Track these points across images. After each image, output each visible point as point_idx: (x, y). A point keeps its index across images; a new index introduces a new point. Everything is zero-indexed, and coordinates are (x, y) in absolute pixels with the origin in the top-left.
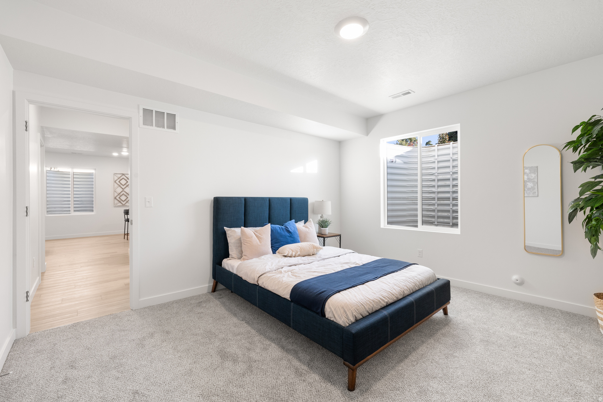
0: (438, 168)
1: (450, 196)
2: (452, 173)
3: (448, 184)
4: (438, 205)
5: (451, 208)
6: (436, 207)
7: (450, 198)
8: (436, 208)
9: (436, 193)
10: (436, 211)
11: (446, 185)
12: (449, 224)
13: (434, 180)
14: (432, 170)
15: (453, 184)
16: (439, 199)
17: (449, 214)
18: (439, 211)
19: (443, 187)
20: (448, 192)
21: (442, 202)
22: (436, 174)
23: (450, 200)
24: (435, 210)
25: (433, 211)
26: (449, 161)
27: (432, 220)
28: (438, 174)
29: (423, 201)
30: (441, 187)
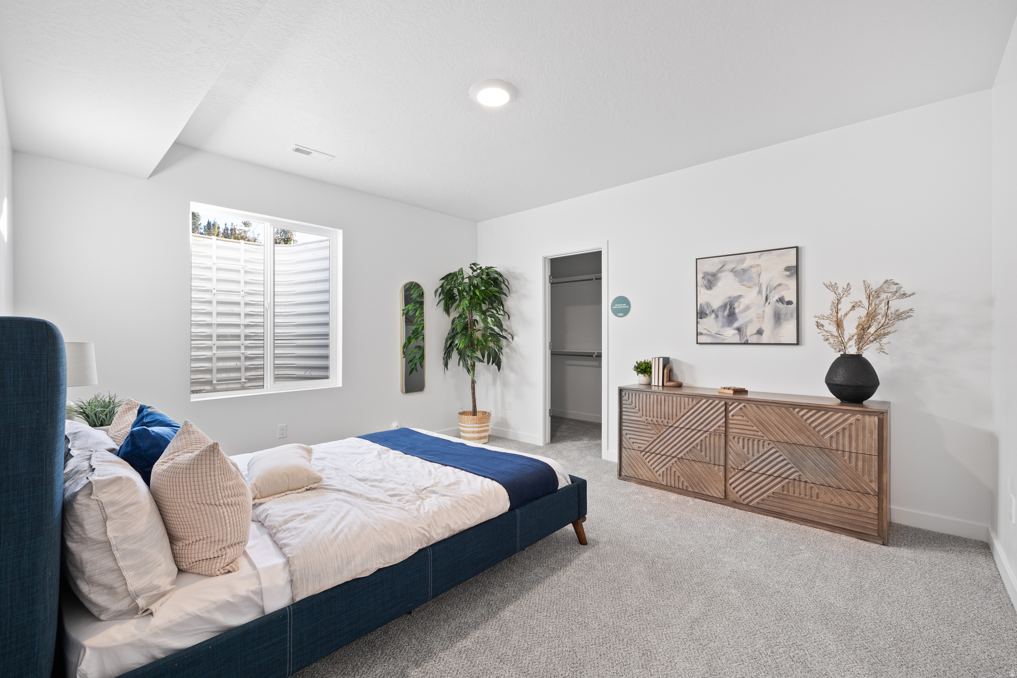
0: (218, 280)
1: (240, 333)
2: (243, 292)
3: (237, 312)
4: (219, 348)
5: (243, 353)
6: (214, 352)
7: (240, 335)
8: (214, 354)
9: (214, 327)
10: (214, 360)
11: (234, 312)
12: (240, 379)
13: (210, 302)
14: (204, 281)
15: (246, 313)
16: (220, 337)
17: (239, 364)
18: (220, 359)
19: (226, 316)
20: (238, 325)
21: (225, 343)
22: (214, 291)
23: (240, 340)
24: (212, 358)
25: (209, 359)
26: (238, 271)
27: (205, 377)
28: (217, 291)
29: (276, 342)
30: (222, 316)
